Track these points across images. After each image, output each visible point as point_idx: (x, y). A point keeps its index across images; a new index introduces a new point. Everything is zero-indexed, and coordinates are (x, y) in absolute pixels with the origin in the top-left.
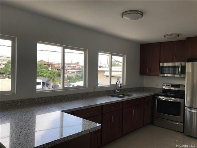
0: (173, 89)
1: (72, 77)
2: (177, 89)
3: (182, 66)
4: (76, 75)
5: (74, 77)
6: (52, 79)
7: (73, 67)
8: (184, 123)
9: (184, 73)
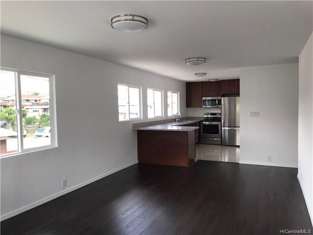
0: (212, 116)
1: (35, 118)
2: (215, 116)
3: (218, 100)
4: (42, 115)
5: (38, 118)
6: (10, 123)
7: (34, 102)
8: (221, 138)
9: (221, 104)
